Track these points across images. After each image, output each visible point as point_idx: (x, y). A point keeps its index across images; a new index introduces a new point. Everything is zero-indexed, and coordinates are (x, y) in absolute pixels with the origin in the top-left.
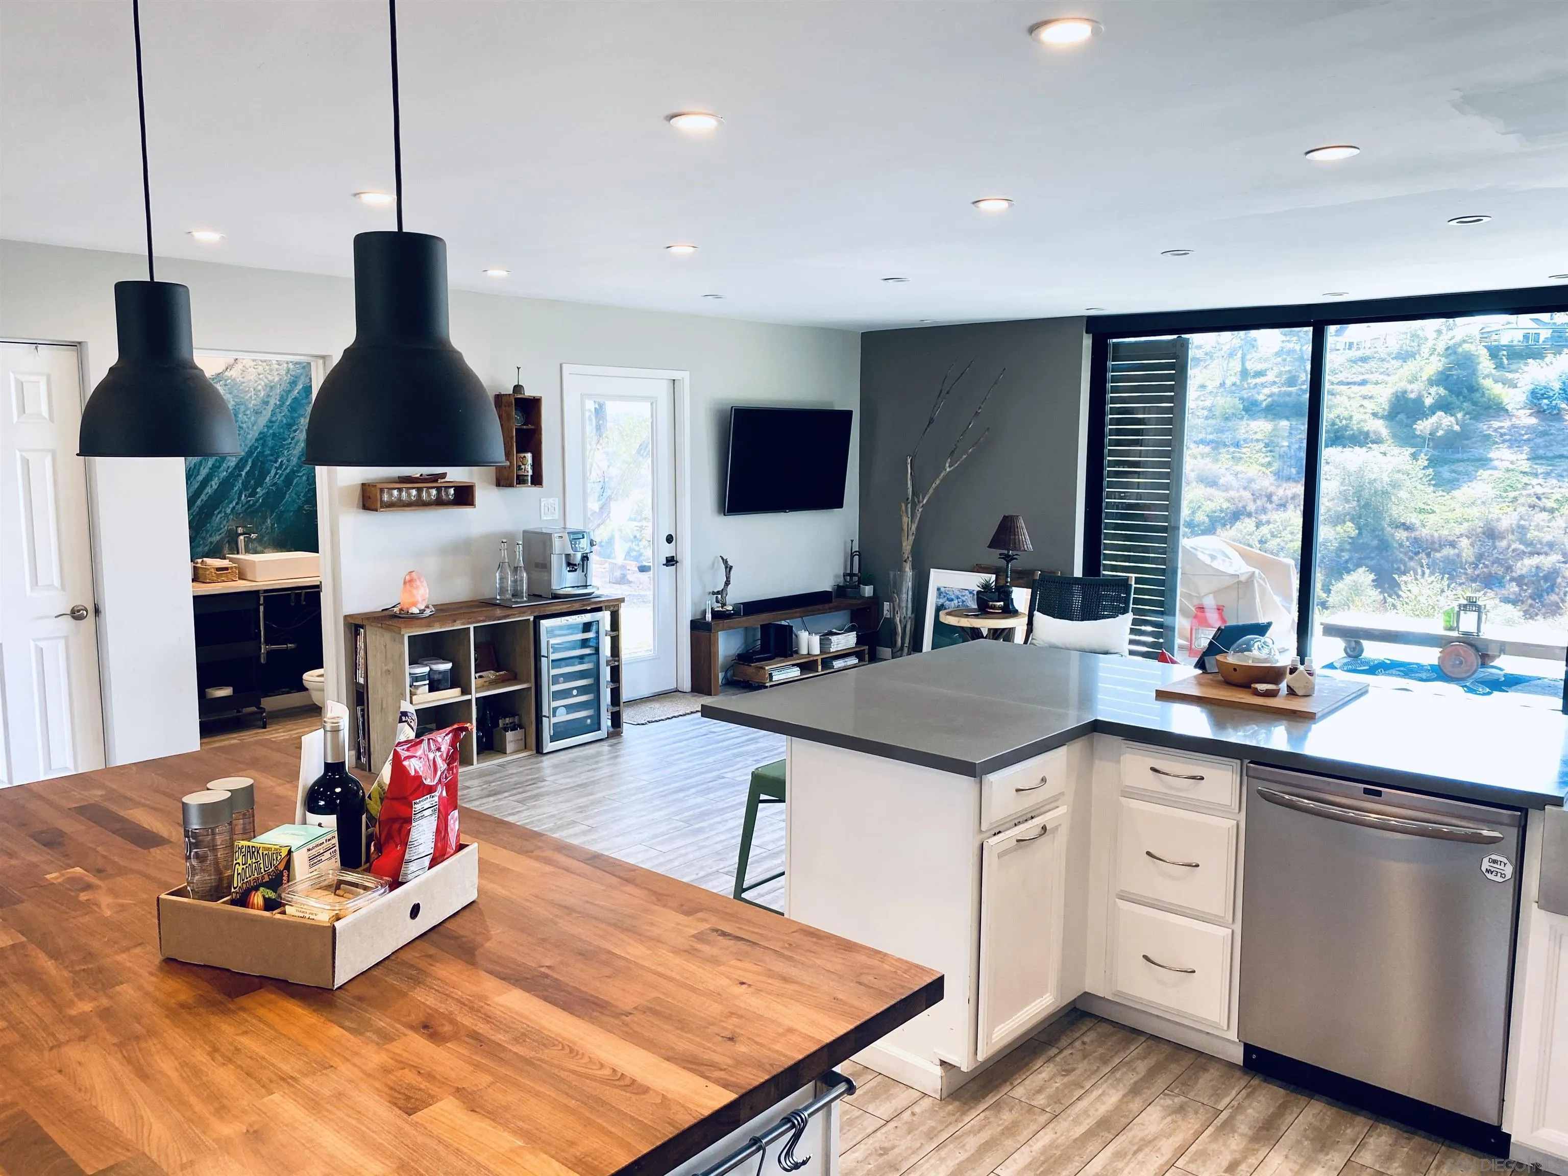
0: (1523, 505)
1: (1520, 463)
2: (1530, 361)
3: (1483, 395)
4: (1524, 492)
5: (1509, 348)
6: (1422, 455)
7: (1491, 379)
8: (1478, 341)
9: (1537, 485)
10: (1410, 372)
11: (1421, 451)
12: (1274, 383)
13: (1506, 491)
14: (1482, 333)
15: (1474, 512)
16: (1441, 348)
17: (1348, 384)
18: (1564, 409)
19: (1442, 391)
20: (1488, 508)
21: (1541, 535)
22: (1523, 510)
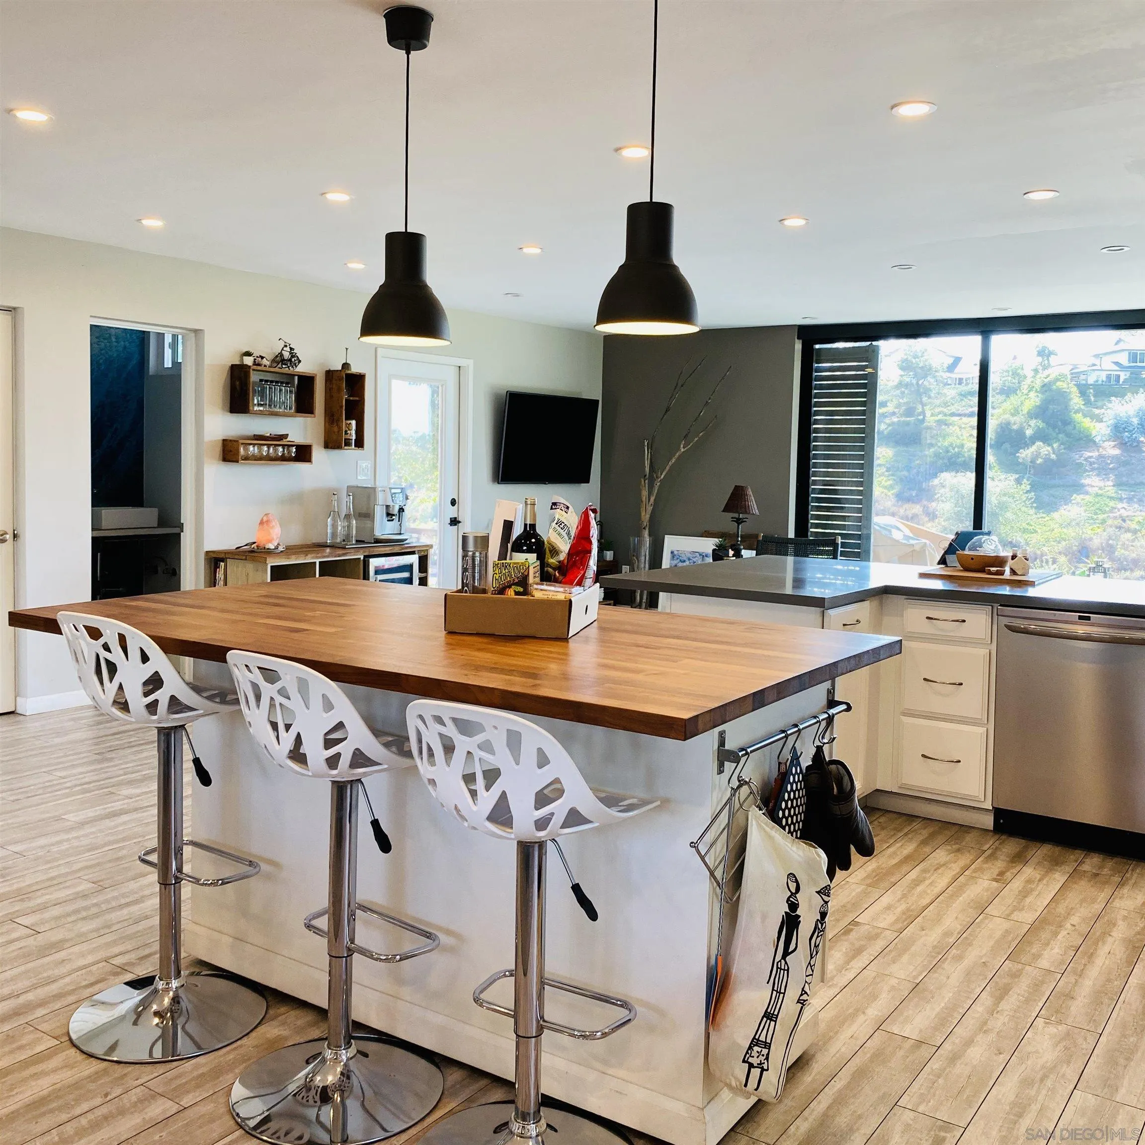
0: (1111, 526)
1: (1107, 488)
2: (1113, 398)
3: (1075, 428)
4: (1111, 515)
5: (1095, 386)
6: (1025, 480)
7: (1080, 415)
8: (1069, 380)
9: (1124, 509)
10: (1012, 406)
11: (1023, 477)
12: (894, 414)
13: (1096, 514)
14: (1072, 374)
15: (1071, 532)
16: (1038, 384)
17: (959, 415)
18: (1142, 442)
19: (1041, 424)
20: (1082, 529)
21: (1127, 553)
22: (1111, 530)
